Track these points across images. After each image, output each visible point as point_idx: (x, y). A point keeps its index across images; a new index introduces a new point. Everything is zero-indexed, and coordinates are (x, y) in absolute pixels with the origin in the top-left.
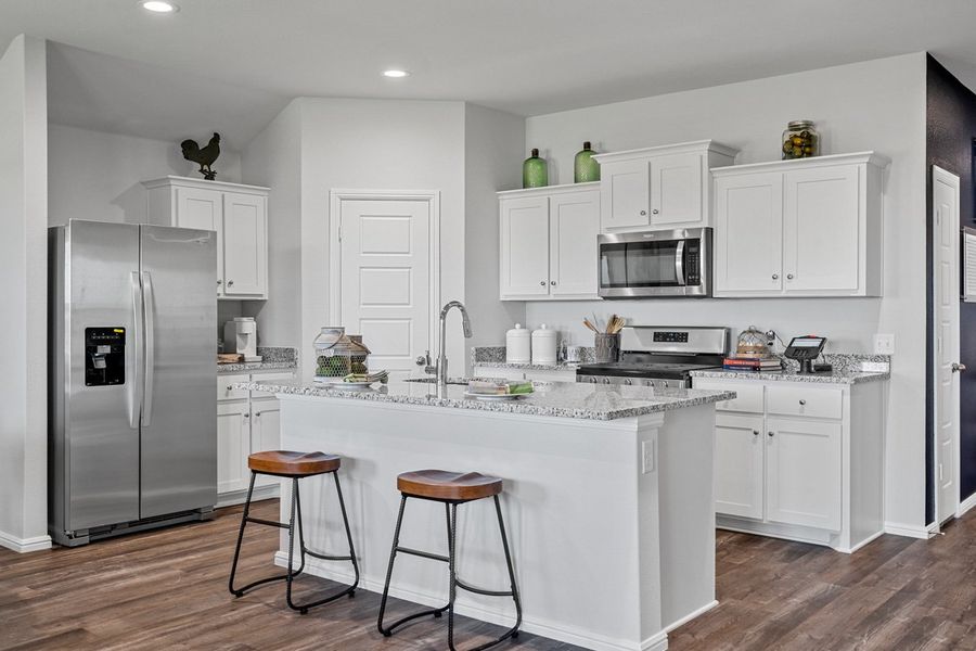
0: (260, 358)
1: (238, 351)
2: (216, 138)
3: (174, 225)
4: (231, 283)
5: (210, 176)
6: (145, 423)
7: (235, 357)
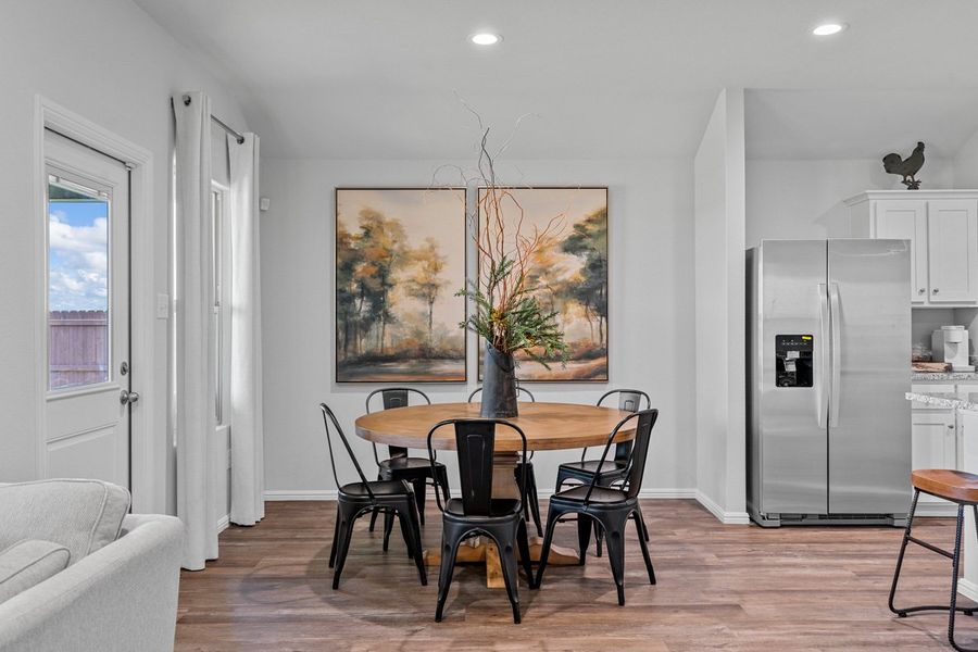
0: (972, 368)
1: (946, 360)
2: (921, 146)
3: (872, 237)
4: (936, 291)
5: (914, 186)
6: (833, 424)
7: (941, 366)
